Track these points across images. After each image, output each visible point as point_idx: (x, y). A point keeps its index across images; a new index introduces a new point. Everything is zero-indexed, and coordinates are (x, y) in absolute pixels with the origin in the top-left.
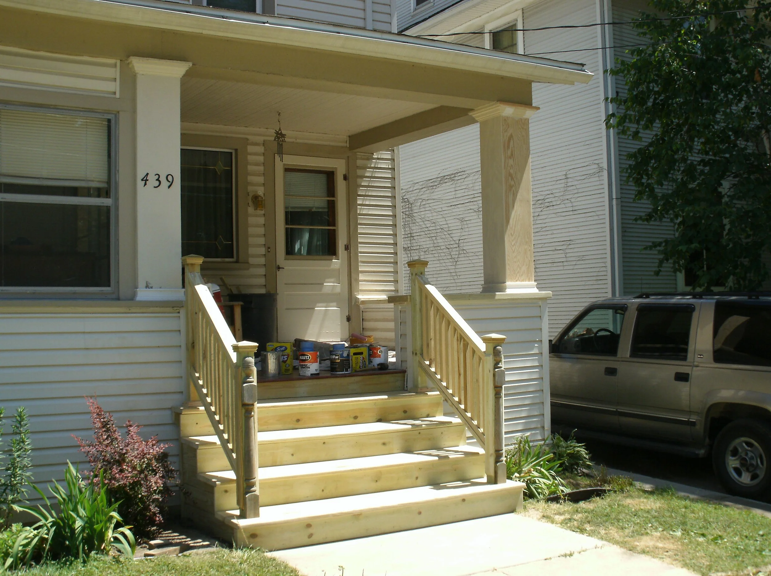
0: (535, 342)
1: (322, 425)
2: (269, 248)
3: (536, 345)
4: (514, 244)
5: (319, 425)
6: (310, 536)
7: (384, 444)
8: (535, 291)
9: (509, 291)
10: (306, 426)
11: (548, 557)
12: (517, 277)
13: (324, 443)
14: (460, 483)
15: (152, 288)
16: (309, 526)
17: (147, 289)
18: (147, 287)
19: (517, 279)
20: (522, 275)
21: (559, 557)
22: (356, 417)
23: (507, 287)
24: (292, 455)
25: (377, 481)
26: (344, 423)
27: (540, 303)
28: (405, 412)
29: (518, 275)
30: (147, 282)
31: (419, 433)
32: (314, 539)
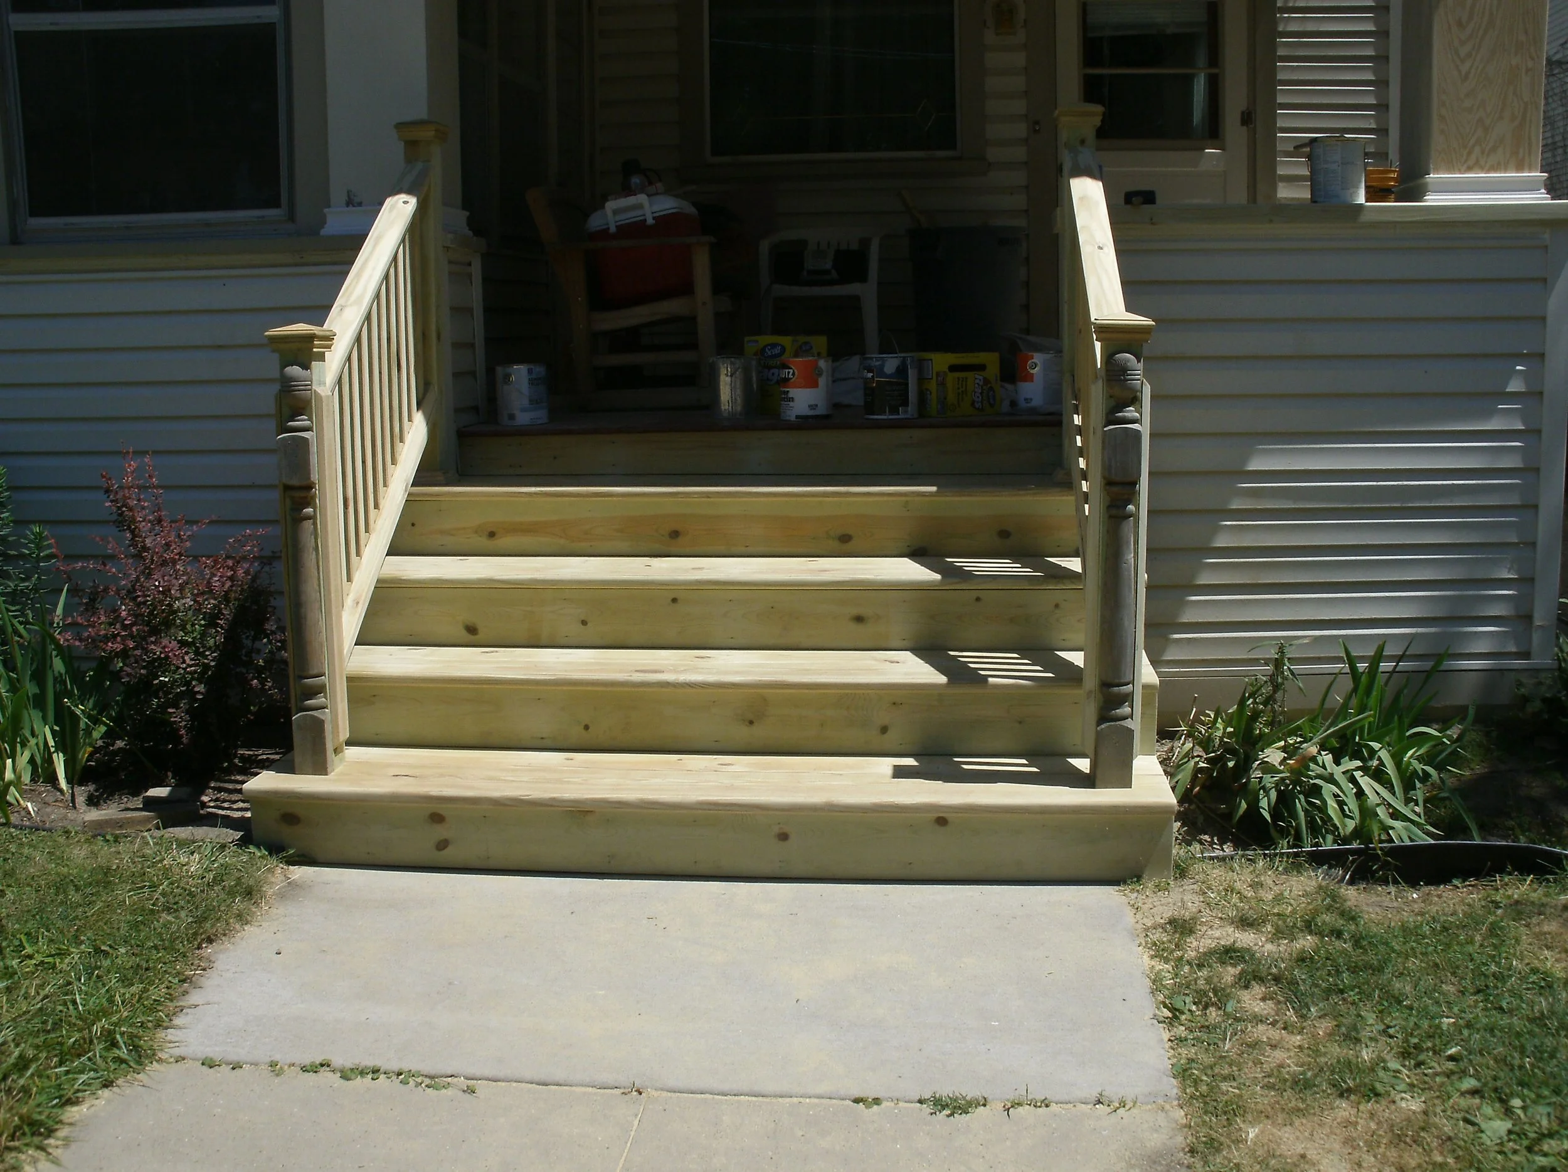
0: (1519, 357)
1: (742, 550)
2: (1037, 123)
3: (1518, 368)
4: (1469, 55)
5: (734, 550)
6: (442, 845)
7: (859, 619)
8: (1539, 197)
9: (1432, 200)
10: (688, 551)
11: (871, 1094)
12: (1473, 157)
13: (674, 600)
14: (1018, 764)
15: (360, 204)
16: (437, 818)
17: (351, 208)
18: (349, 203)
19: (1471, 163)
20: (1494, 149)
21: (920, 1102)
22: (845, 538)
23: (1430, 187)
24: (584, 623)
25: (751, 722)
26: (801, 550)
27: (1547, 236)
28: (1004, 534)
29: (1477, 149)
30: (349, 192)
31: (978, 599)
32: (449, 855)
